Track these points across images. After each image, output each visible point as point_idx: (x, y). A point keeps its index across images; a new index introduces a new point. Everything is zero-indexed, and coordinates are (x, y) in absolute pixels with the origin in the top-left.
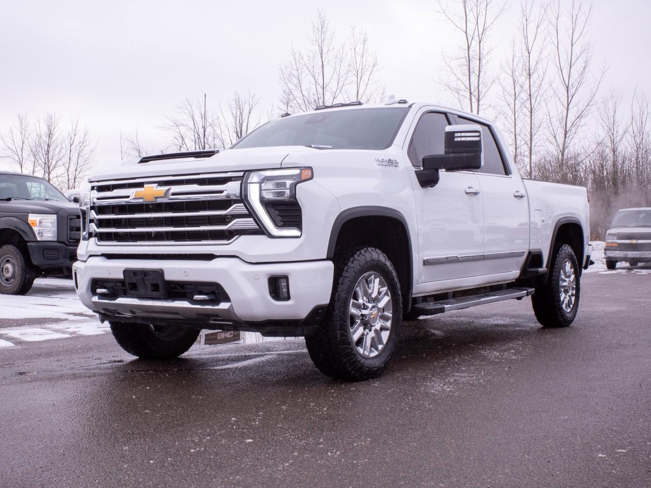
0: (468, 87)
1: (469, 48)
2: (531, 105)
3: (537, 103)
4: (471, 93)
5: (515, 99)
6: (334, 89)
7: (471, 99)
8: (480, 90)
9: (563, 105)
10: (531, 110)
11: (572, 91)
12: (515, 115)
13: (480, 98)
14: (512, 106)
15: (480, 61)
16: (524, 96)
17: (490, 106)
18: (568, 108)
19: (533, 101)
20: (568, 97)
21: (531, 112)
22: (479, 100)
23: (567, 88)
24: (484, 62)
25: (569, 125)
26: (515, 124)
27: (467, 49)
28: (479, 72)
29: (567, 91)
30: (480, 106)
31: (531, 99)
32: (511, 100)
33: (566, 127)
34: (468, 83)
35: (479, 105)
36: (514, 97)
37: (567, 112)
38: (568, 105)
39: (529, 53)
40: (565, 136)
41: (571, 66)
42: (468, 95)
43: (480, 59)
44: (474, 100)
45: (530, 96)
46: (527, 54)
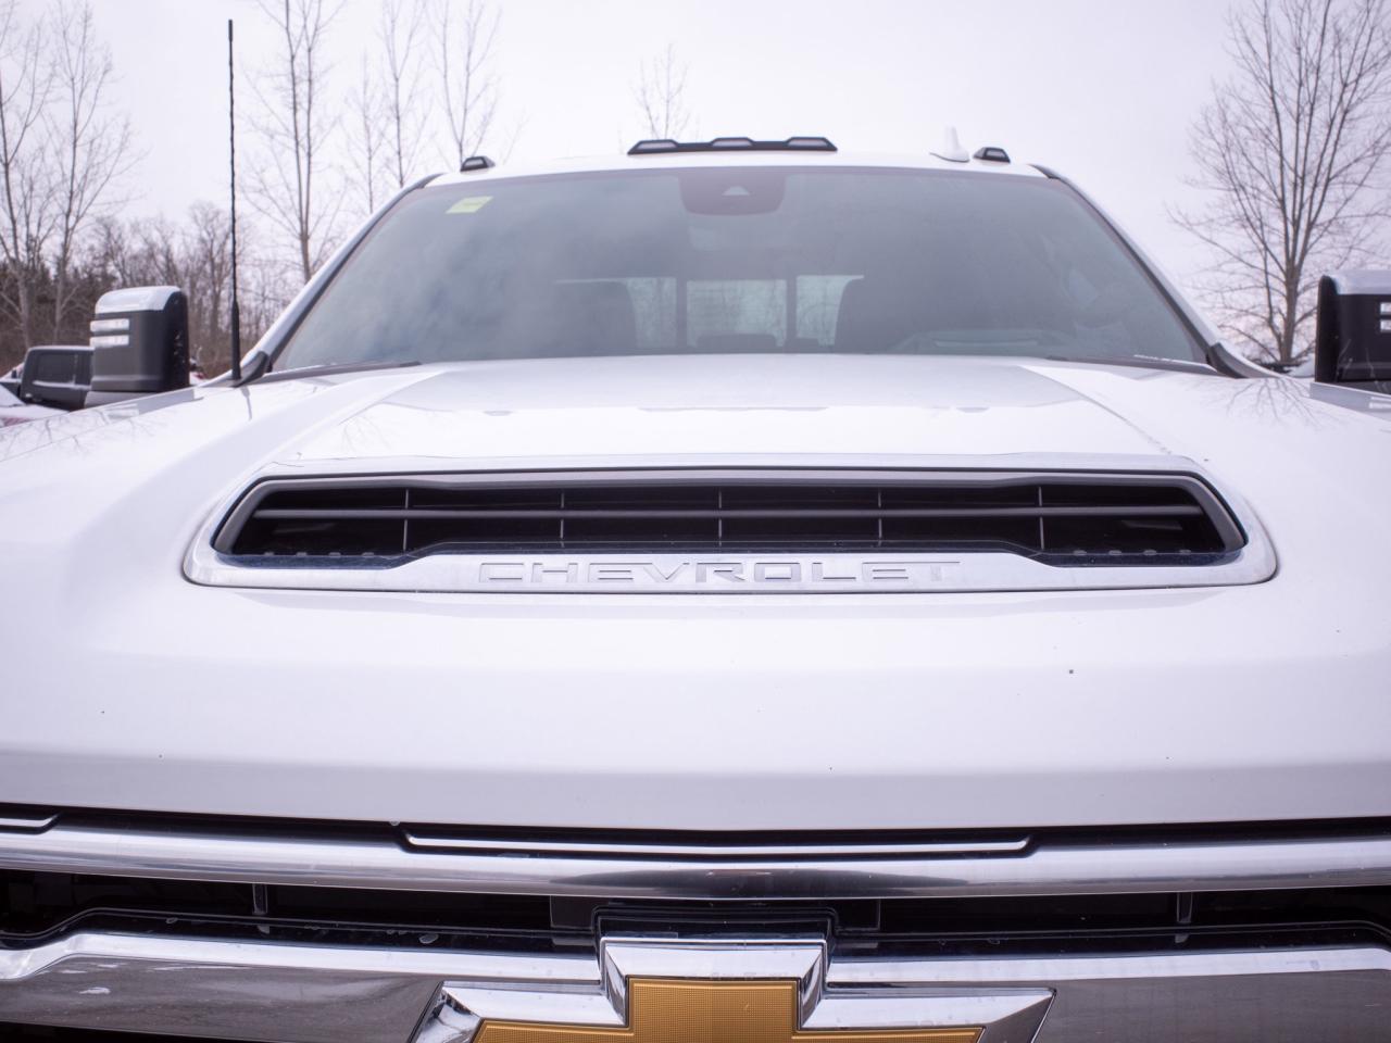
0: (292, 129)
1: (293, 57)
2: (401, 169)
4: (297, 144)
5: (370, 158)
6: (25, 107)
7: (297, 152)
8: (312, 137)
10: (402, 180)
12: (370, 185)
13: (313, 149)
14: (366, 170)
15: (310, 85)
17: (330, 166)
22: (309, 155)
23: (461, 146)
24: (316, 86)
27: (290, 58)
28: (310, 102)
30: (312, 165)
31: (400, 161)
32: (362, 158)
34: (292, 125)
35: (309, 163)
36: (367, 154)
39: (397, 80)
41: (466, 110)
42: (292, 145)
43: (310, 81)
44: (303, 154)
45: (399, 153)
46: (393, 81)
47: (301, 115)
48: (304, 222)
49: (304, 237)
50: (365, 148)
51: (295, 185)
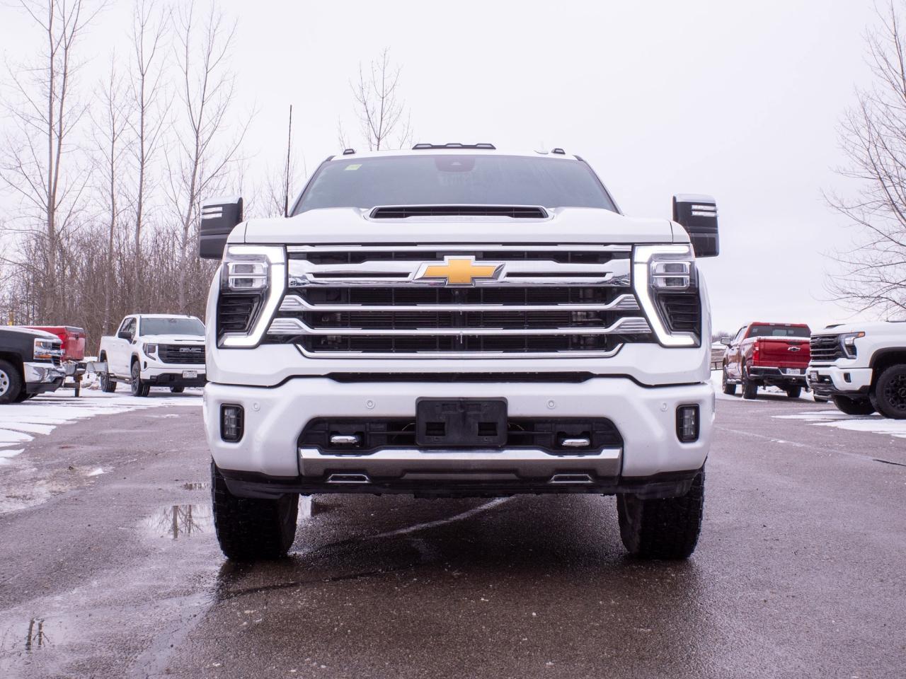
0: (47, 115)
1: (52, 55)
2: (142, 150)
3: (152, 150)
4: (51, 128)
5: (113, 142)
7: (50, 135)
8: (63, 124)
9: (190, 157)
10: (143, 160)
12: (112, 165)
14: (108, 151)
15: (65, 78)
17: (79, 147)
18: (196, 163)
20: (197, 146)
21: (142, 164)
22: (60, 137)
23: (197, 132)
24: (69, 78)
25: (197, 187)
26: (113, 179)
27: (50, 56)
28: (63, 93)
29: (197, 137)
30: (62, 147)
31: (142, 143)
32: (106, 143)
33: (193, 189)
35: (60, 144)
36: (111, 138)
37: (195, 169)
38: (197, 159)
39: (143, 75)
40: (191, 203)
41: (203, 102)
43: (65, 74)
44: (54, 136)
45: (142, 137)
46: (141, 77)
47: (56, 104)
48: (52, 197)
49: (51, 210)
50: (109, 132)
51: (46, 164)
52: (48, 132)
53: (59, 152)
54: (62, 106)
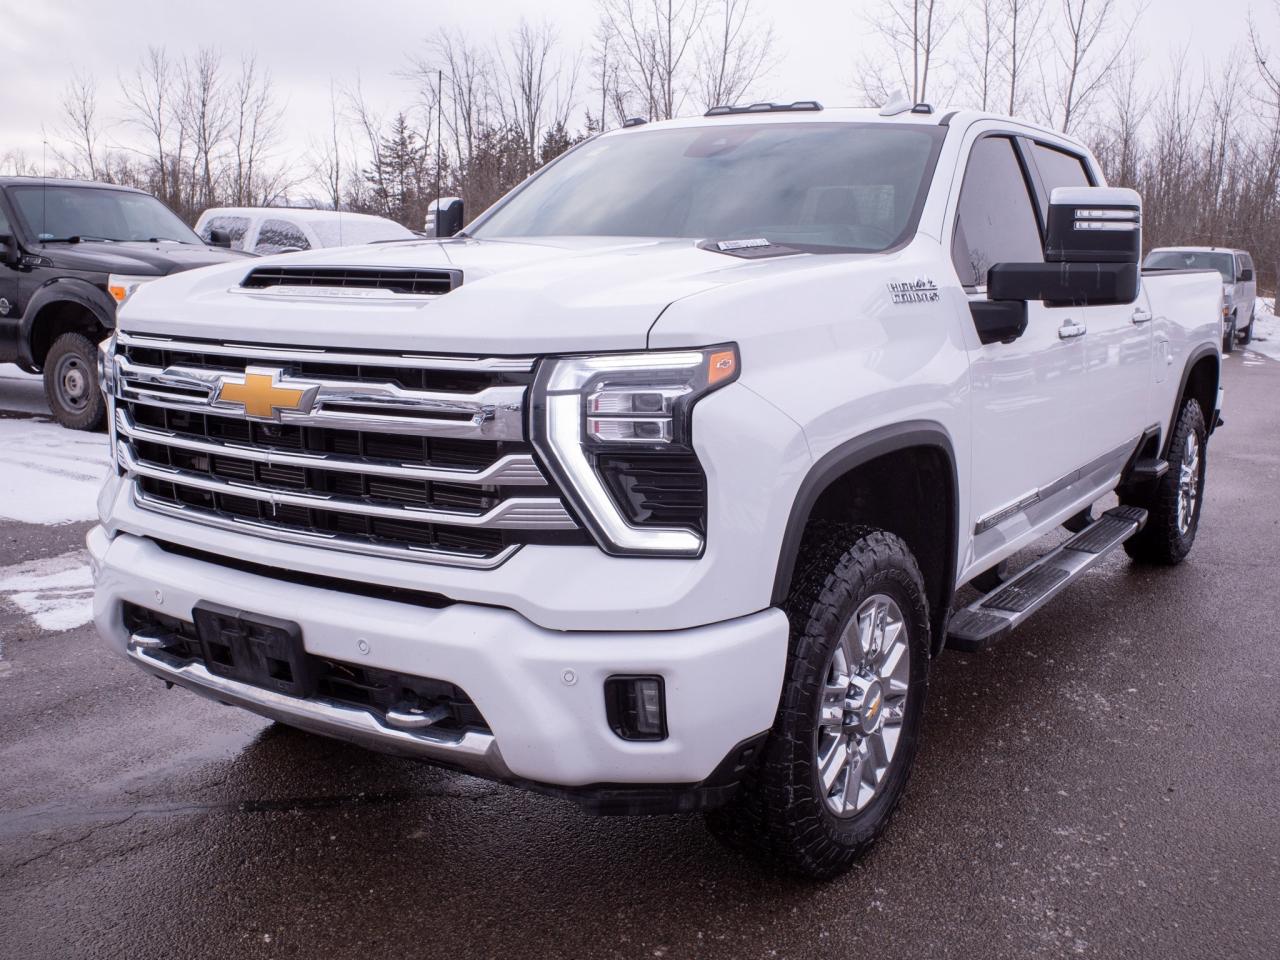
0: (913, 29)
2: (1014, 62)
3: (1023, 62)
4: (916, 40)
5: (988, 52)
6: (687, 23)
7: (916, 50)
8: (932, 34)
9: (1067, 66)
10: (1015, 72)
11: (1083, 42)
12: (985, 79)
13: (931, 47)
14: (983, 64)
16: (1004, 46)
17: (947, 62)
18: (1074, 71)
19: (1018, 55)
20: (1076, 52)
21: (1014, 76)
22: (928, 52)
23: (1077, 36)
25: (1074, 101)
26: (985, 94)
29: (1076, 42)
31: (1014, 53)
32: (981, 53)
33: (1069, 102)
34: (913, 22)
35: (927, 60)
36: (985, 48)
37: (1073, 78)
38: (1076, 65)
40: (1067, 118)
42: (911, 42)
44: (921, 51)
45: (1014, 47)
47: (923, 14)
50: (984, 42)
51: (911, 82)
52: (913, 47)
53: (926, 69)
54: (930, 16)
